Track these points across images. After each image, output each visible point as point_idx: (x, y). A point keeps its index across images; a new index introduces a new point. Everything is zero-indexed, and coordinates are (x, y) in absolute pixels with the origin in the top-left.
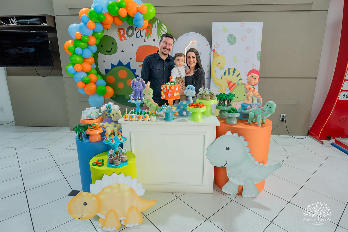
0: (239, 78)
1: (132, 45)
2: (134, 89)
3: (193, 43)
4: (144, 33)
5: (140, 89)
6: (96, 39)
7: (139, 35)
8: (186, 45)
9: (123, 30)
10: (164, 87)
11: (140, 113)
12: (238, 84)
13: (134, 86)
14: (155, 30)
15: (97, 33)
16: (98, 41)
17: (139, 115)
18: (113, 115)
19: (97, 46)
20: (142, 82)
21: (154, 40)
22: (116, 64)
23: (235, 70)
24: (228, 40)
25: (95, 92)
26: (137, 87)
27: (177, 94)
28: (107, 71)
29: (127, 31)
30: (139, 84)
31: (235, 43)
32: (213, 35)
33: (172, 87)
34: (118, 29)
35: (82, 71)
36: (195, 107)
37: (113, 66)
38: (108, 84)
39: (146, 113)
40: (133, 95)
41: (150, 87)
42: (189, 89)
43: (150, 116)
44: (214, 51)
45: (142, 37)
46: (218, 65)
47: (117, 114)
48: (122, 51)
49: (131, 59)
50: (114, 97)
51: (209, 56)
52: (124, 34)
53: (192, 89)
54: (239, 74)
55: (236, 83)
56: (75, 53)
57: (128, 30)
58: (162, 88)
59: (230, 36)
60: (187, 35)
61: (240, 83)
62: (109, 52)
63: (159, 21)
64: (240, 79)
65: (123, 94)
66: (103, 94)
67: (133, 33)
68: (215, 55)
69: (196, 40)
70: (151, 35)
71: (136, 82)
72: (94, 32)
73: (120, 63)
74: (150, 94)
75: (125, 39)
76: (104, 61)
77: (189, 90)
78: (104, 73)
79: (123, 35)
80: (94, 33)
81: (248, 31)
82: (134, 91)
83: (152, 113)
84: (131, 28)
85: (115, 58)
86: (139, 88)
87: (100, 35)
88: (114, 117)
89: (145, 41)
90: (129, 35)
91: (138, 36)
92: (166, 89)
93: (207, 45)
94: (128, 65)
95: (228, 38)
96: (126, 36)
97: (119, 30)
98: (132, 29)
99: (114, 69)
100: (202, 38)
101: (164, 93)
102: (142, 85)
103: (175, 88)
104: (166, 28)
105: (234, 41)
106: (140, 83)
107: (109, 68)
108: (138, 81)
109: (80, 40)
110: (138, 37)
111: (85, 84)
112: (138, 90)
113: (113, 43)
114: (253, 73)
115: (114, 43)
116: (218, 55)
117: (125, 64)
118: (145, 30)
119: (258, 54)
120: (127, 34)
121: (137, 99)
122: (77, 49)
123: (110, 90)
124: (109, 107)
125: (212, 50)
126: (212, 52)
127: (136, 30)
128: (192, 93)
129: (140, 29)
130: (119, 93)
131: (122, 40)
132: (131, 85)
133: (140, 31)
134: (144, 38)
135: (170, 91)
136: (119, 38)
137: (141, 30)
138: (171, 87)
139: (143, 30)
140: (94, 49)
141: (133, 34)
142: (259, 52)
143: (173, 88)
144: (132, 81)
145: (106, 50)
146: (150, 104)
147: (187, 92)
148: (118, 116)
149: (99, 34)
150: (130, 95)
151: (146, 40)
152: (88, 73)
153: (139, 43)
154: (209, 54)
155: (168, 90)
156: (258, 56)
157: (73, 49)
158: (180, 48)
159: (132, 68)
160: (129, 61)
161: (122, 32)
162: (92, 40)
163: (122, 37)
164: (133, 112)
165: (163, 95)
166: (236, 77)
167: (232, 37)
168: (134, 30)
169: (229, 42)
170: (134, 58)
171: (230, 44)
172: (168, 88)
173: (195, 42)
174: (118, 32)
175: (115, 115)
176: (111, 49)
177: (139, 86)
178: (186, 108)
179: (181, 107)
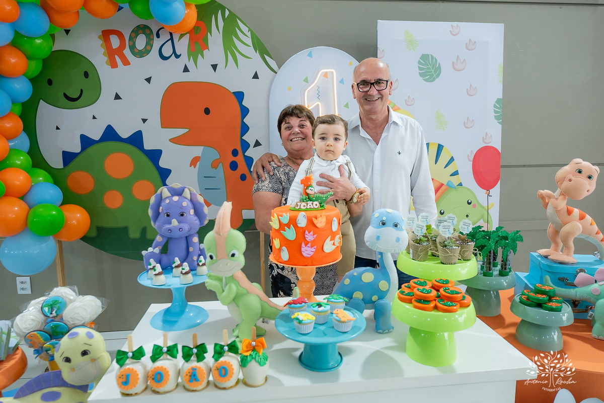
0: (452, 168)
1: (148, 80)
2: (160, 227)
3: (326, 75)
4: (183, 45)
5: (186, 227)
6: (29, 58)
7: (168, 50)
8: (306, 80)
9: (120, 35)
10: (285, 220)
11: (195, 350)
12: (450, 186)
13: (163, 217)
14: (215, 38)
15: (31, 38)
16: (35, 68)
17: (194, 363)
18: (68, 360)
19: (33, 81)
20: (191, 200)
21: (214, 67)
22: (96, 135)
23: (440, 147)
24: (420, 69)
25: (24, 227)
26: (175, 222)
27: (334, 244)
28: (68, 157)
29: (133, 38)
30: (182, 207)
31: (438, 76)
32: (379, 55)
33: (320, 219)
34: (103, 32)
36: (436, 308)
37: (86, 142)
39: (226, 348)
40: (157, 250)
41: (233, 226)
42: (384, 224)
43: (243, 363)
45: (178, 56)
47: (85, 353)
48: (117, 97)
49: (144, 121)
50: (94, 234)
52: (122, 46)
53: (396, 226)
54: (452, 159)
55: (445, 184)
57: (133, 35)
58: (275, 225)
59: (425, 57)
60: (310, 55)
61: (456, 184)
62: (72, 100)
63: (227, 13)
64: (456, 173)
66: (55, 230)
67: (149, 44)
69: (334, 68)
70: (206, 52)
71: (167, 201)
72: (17, 34)
73: (110, 134)
74: (233, 255)
75: (126, 62)
76: (58, 128)
77: (384, 229)
78: (57, 162)
79: (120, 51)
81: (470, 45)
82: (162, 236)
83: (254, 349)
84: (143, 29)
85: (94, 118)
86: (182, 225)
87: (41, 46)
88: (73, 369)
89: (186, 70)
90: (136, 51)
91: (166, 55)
92: (296, 226)
94: (136, 139)
95: (419, 63)
96: (127, 52)
97: (106, 35)
98: (148, 31)
99: (91, 150)
100: (350, 63)
101: (285, 242)
102: (192, 212)
103: (329, 222)
104: (249, 34)
105: (435, 72)
106: (185, 204)
107: (76, 147)
108: (176, 198)
110: (164, 58)
112: (177, 234)
113: (86, 75)
114: (579, 160)
115: (89, 73)
117: (125, 134)
118: (186, 39)
119: (495, 106)
120: (133, 48)
121: (176, 267)
123: (78, 217)
124: (56, 306)
127: (158, 36)
128: (398, 240)
129: (171, 34)
130: (108, 223)
131: (114, 65)
132: (150, 213)
133: (172, 39)
134: (184, 60)
135: (310, 237)
136: (106, 58)
137: (176, 38)
138: (315, 221)
139: (182, 36)
140: (22, 88)
141: (149, 48)
142: (498, 101)
143: (320, 223)
144: (153, 200)
145: (65, 95)
146: (233, 295)
147: (378, 238)
148: (94, 360)
149: (38, 41)
150: (144, 253)
151: (191, 66)
153: (169, 74)
155: (301, 232)
156: (496, 112)
158: (289, 89)
159: (148, 146)
160: (138, 126)
161: (115, 42)
162: (13, 61)
163: (116, 56)
164: (165, 349)
165: (280, 250)
166: (445, 168)
167: (429, 62)
168: (151, 37)
169: (422, 75)
170: (155, 118)
171: (425, 80)
172: (302, 222)
173: (332, 73)
174: (101, 42)
175: (77, 359)
176: (82, 90)
177: (182, 215)
178: (375, 298)
179: (354, 296)
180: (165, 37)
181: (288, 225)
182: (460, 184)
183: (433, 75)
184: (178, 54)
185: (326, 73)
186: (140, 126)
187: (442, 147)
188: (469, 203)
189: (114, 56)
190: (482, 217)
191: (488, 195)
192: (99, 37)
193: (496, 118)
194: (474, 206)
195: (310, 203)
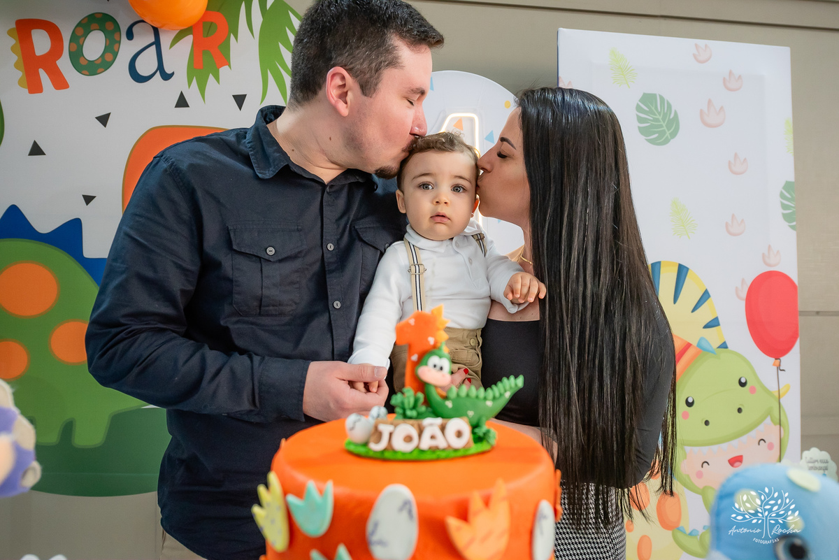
0: (705, 314)
1: (104, 120)
3: (459, 124)
4: (178, 55)
7: (147, 64)
9: (52, 29)
12: (702, 349)
14: (245, 46)
21: (239, 99)
23: (682, 271)
24: (640, 120)
29: (78, 37)
31: (674, 135)
34: (18, 23)
45: (166, 77)
48: (36, 150)
49: (88, 199)
52: (56, 52)
54: (705, 296)
55: (694, 343)
57: (80, 31)
59: (648, 100)
61: (715, 344)
64: (714, 323)
67: (111, 51)
69: (474, 111)
70: (224, 70)
73: (13, 223)
75: (60, 83)
79: (49, 61)
81: (731, 82)
84: (100, 21)
89: (182, 102)
90: (82, 62)
91: (143, 72)
94: (69, 236)
95: (638, 108)
96: (64, 64)
97: (24, 28)
98: (110, 26)
105: (669, 127)
110: (140, 79)
117: (44, 223)
118: (187, 42)
119: (782, 196)
120: (76, 57)
127: (130, 35)
131: (34, 87)
133: (157, 43)
134: (179, 83)
136: (19, 74)
137: (166, 40)
139: (176, 41)
141: (109, 57)
142: (788, 186)
151: (192, 95)
156: (784, 207)
159: (91, 250)
160: (75, 210)
161: (41, 42)
163: (41, 71)
166: (693, 311)
167: (656, 108)
168: (116, 37)
169: (642, 131)
170: (111, 195)
171: (651, 142)
173: (472, 120)
174: (12, 42)
180: (143, 38)
182: (724, 346)
183: (663, 133)
184: (168, 71)
185: (460, 120)
186: (78, 210)
187: (685, 269)
188: (743, 385)
189: (36, 70)
190: (769, 413)
191: (779, 368)
192: (10, 33)
193: (787, 218)
194: (753, 390)
195: (432, 424)
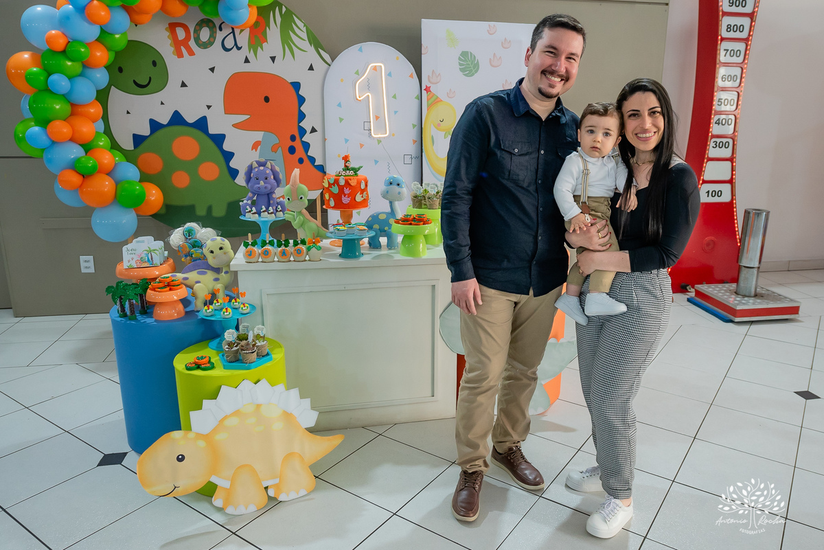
1: (212, 70)
2: (252, 187)
3: (375, 68)
4: (243, 38)
6: (108, 50)
7: (229, 43)
8: (357, 73)
9: (184, 27)
10: (332, 181)
11: (283, 242)
13: (253, 180)
14: (274, 32)
15: (111, 34)
16: (111, 57)
17: (283, 247)
18: (212, 252)
19: (108, 68)
20: (271, 170)
21: (273, 59)
24: (460, 65)
25: (116, 200)
26: (262, 183)
27: (362, 197)
28: (138, 140)
29: (197, 31)
31: (476, 71)
32: (423, 51)
33: (353, 181)
34: (170, 24)
35: (72, 140)
37: (155, 126)
38: (145, 178)
39: (299, 242)
40: (249, 202)
42: (391, 184)
43: (308, 249)
44: (428, 89)
45: (239, 48)
46: (439, 125)
47: (221, 248)
48: (183, 85)
49: (209, 107)
51: (417, 102)
52: (188, 38)
53: (398, 185)
56: (48, 90)
57: (198, 28)
59: (464, 54)
60: (360, 50)
62: (142, 87)
63: (284, 9)
65: (187, 202)
66: (136, 204)
67: (213, 37)
68: (430, 102)
69: (382, 62)
70: (265, 44)
71: (256, 170)
72: (103, 31)
73: (177, 119)
74: (301, 198)
75: (191, 53)
76: (128, 113)
77: (391, 186)
78: (128, 145)
79: (185, 43)
80: (105, 32)
81: (506, 44)
82: (252, 193)
83: (314, 243)
84: (206, 22)
85: (162, 103)
86: (266, 185)
87: (119, 40)
88: (214, 258)
89: (247, 61)
90: (201, 42)
91: (228, 46)
92: (338, 185)
93: (411, 76)
94: (202, 124)
95: (460, 59)
96: (192, 43)
97: (173, 27)
98: (211, 24)
99: (161, 133)
100: (398, 58)
101: (332, 194)
102: (272, 177)
103: (359, 183)
104: (304, 29)
105: (474, 68)
106: (268, 172)
107: (145, 130)
108: (262, 168)
109: (64, 52)
110: (227, 50)
111: (81, 178)
112: (263, 191)
113: (154, 64)
115: (157, 62)
116: (438, 100)
117: (191, 118)
118: (247, 33)
120: (197, 40)
122: (54, 77)
123: (154, 193)
124: (190, 233)
125: (424, 87)
126: (424, 92)
127: (221, 29)
128: (399, 193)
129: (233, 29)
130: (177, 202)
131: (180, 55)
133: (233, 32)
134: (245, 51)
135: (347, 191)
136: (173, 49)
137: (237, 31)
138: (350, 182)
139: (242, 31)
140: (101, 77)
141: (212, 40)
143: (353, 183)
145: (135, 82)
146: (301, 222)
147: (388, 192)
148: (225, 253)
149: (117, 36)
150: (241, 203)
151: (251, 57)
152: (88, 148)
153: (232, 64)
154: (417, 98)
155: (341, 189)
157: (42, 78)
158: (342, 80)
159: (212, 130)
160: (203, 112)
161: (181, 34)
162: (98, 54)
163: (182, 47)
164: (268, 242)
165: (329, 200)
167: (468, 59)
168: (214, 30)
169: (461, 70)
170: (219, 105)
171: (465, 75)
172: (342, 182)
173: (381, 66)
174: (168, 34)
175: (217, 251)
176: (150, 78)
177: (266, 179)
178: (386, 228)
179: (374, 227)
180: (226, 31)
181: (334, 184)
183: (472, 70)
184: (240, 46)
185: (376, 66)
186: (205, 112)
189: (180, 47)
192: (166, 29)
195: (348, 171)
